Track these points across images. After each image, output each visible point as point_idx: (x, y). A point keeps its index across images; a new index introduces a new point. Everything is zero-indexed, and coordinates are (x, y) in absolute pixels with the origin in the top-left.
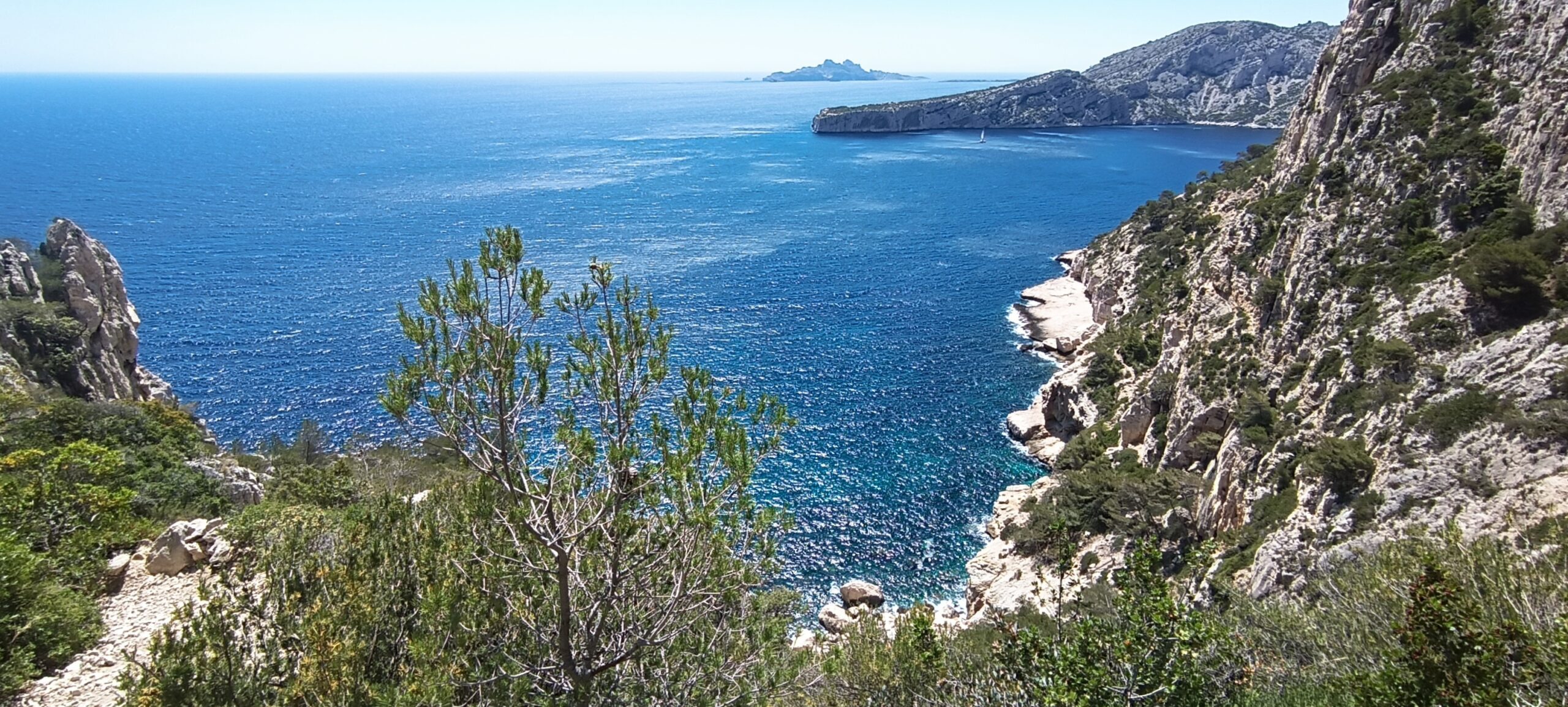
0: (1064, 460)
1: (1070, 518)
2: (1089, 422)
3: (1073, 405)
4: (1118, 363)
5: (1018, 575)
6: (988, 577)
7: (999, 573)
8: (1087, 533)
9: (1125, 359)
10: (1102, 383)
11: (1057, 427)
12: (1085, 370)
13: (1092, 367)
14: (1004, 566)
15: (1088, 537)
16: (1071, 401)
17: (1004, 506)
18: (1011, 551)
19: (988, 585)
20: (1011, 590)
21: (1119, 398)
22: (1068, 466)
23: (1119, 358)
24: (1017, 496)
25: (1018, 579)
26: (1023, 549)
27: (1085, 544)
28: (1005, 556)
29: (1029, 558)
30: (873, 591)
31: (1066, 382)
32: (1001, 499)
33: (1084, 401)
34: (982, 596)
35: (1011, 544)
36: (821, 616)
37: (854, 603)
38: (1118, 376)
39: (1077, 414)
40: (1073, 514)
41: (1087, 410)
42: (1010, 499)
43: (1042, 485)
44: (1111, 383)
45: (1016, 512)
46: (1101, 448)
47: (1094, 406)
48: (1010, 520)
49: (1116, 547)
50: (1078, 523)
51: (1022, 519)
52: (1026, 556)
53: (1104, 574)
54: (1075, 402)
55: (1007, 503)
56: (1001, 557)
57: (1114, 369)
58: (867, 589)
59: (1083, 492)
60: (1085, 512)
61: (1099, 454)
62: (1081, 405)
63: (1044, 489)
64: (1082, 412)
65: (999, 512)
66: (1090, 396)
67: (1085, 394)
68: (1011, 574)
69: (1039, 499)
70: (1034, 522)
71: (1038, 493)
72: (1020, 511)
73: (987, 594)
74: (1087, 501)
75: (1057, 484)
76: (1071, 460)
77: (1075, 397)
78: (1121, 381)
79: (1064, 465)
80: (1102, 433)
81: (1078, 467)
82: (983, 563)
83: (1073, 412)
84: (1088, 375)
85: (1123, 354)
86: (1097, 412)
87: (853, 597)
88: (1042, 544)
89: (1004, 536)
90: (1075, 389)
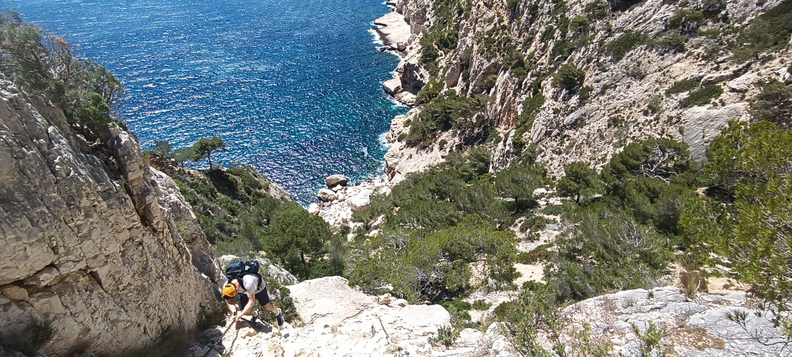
0: (420, 100)
1: (432, 126)
2: (426, 80)
3: (417, 74)
4: (436, 49)
5: (411, 156)
6: (396, 160)
7: (401, 157)
8: (440, 131)
9: (439, 47)
10: (430, 60)
11: (408, 86)
12: (420, 55)
13: (423, 53)
14: (403, 154)
15: (440, 133)
16: (415, 72)
17: (395, 126)
18: (405, 146)
19: (397, 164)
20: (408, 164)
21: (439, 67)
22: (422, 102)
23: (436, 47)
24: (400, 120)
25: (411, 158)
26: (410, 144)
27: (439, 137)
28: (402, 149)
29: (414, 148)
30: (342, 177)
31: (412, 62)
32: (393, 123)
33: (422, 71)
34: (394, 169)
35: (404, 143)
36: (318, 195)
37: (335, 185)
38: (437, 56)
39: (419, 77)
40: (433, 124)
41: (425, 75)
42: (398, 122)
43: (411, 113)
44: (434, 60)
45: (402, 128)
46: (437, 91)
47: (427, 72)
48: (400, 132)
49: (454, 135)
50: (436, 127)
51: (407, 131)
52: (412, 147)
53: (451, 148)
54: (417, 72)
55: (396, 124)
56: (400, 150)
57: (435, 53)
58: (339, 178)
59: (436, 112)
60: (438, 122)
61: (436, 95)
63: (413, 115)
64: (422, 76)
65: (394, 129)
66: (425, 68)
67: (422, 67)
68: (407, 157)
69: (412, 120)
70: (413, 131)
71: (411, 117)
72: (404, 127)
73: (397, 168)
74: (437, 117)
75: (419, 111)
76: (423, 99)
77: (417, 70)
78: (438, 58)
79: (419, 103)
80: (435, 85)
81: (428, 102)
82: (392, 154)
83: (417, 77)
84: (422, 57)
85: (437, 45)
86: (429, 75)
87: (333, 183)
88: (419, 140)
89: (399, 140)
90: (417, 65)
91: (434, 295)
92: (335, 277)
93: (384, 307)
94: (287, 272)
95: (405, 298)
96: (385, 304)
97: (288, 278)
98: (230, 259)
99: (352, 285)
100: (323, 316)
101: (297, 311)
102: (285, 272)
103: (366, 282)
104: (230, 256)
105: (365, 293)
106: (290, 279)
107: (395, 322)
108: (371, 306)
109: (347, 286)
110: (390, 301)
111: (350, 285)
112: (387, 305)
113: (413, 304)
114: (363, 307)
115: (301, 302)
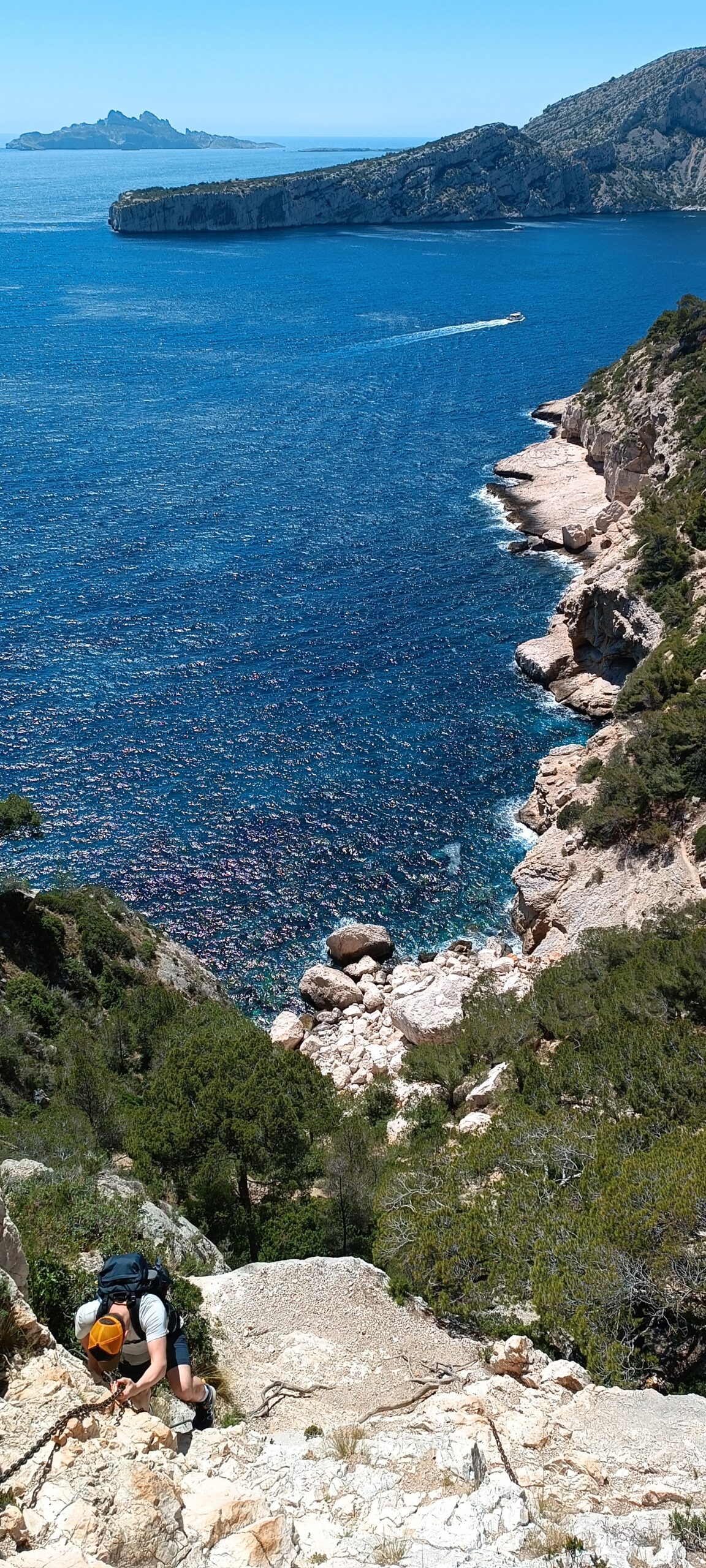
0: (633, 699)
1: (669, 780)
2: (654, 637)
3: (622, 619)
4: (685, 546)
5: (599, 877)
6: (549, 887)
7: (566, 878)
8: (696, 799)
9: (694, 540)
10: (665, 579)
11: (593, 655)
12: (633, 563)
13: (644, 556)
14: (572, 867)
15: (697, 805)
16: (616, 613)
17: (551, 779)
18: (580, 844)
19: (552, 898)
20: (590, 900)
21: (695, 598)
22: (639, 707)
23: (686, 539)
24: (566, 763)
25: (600, 881)
26: (598, 838)
27: (694, 816)
28: (571, 853)
29: (611, 849)
30: (377, 934)
31: (608, 584)
32: (544, 768)
33: (641, 610)
34: (545, 915)
35: (578, 834)
36: (303, 986)
37: (355, 958)
38: (687, 566)
39: (629, 630)
40: (674, 774)
41: (647, 622)
42: (559, 767)
43: (604, 739)
44: (679, 576)
45: (572, 785)
46: (688, 675)
47: (657, 615)
48: (566, 798)
50: (683, 786)
51: (588, 794)
52: (605, 846)
54: (624, 615)
55: (554, 773)
56: (565, 853)
57: (681, 556)
58: (367, 933)
59: (682, 739)
60: (689, 769)
61: (685, 685)
62: (638, 615)
63: (610, 745)
64: (639, 627)
65: (545, 788)
66: (649, 601)
67: (641, 600)
68: (587, 877)
69: (605, 762)
70: (609, 796)
71: (602, 753)
72: (579, 782)
73: (553, 910)
74: (687, 753)
75: (627, 736)
76: (644, 697)
77: (624, 607)
78: (693, 574)
79: (629, 708)
80: (681, 654)
81: (656, 706)
82: (539, 867)
83: (622, 629)
84: (640, 571)
85: (689, 533)
86: (662, 624)
87: (349, 948)
88: (626, 826)
89: (563, 824)
90: (623, 592)
91: (682, 1358)
92: (346, 1262)
93: (507, 1381)
94: (195, 1229)
95: (578, 1357)
96: (512, 1374)
97: (196, 1249)
98: (28, 1174)
99: (400, 1293)
100: (302, 1393)
101: (220, 1366)
102: (188, 1230)
103: (446, 1287)
104: (26, 1162)
105: (441, 1325)
106: (201, 1256)
107: (545, 1441)
108: (463, 1374)
109: (383, 1296)
110: (527, 1363)
111: (393, 1293)
112: (517, 1376)
113: (608, 1382)
114: (433, 1377)
115: (235, 1337)
